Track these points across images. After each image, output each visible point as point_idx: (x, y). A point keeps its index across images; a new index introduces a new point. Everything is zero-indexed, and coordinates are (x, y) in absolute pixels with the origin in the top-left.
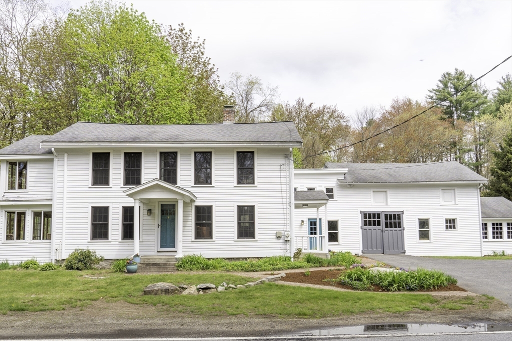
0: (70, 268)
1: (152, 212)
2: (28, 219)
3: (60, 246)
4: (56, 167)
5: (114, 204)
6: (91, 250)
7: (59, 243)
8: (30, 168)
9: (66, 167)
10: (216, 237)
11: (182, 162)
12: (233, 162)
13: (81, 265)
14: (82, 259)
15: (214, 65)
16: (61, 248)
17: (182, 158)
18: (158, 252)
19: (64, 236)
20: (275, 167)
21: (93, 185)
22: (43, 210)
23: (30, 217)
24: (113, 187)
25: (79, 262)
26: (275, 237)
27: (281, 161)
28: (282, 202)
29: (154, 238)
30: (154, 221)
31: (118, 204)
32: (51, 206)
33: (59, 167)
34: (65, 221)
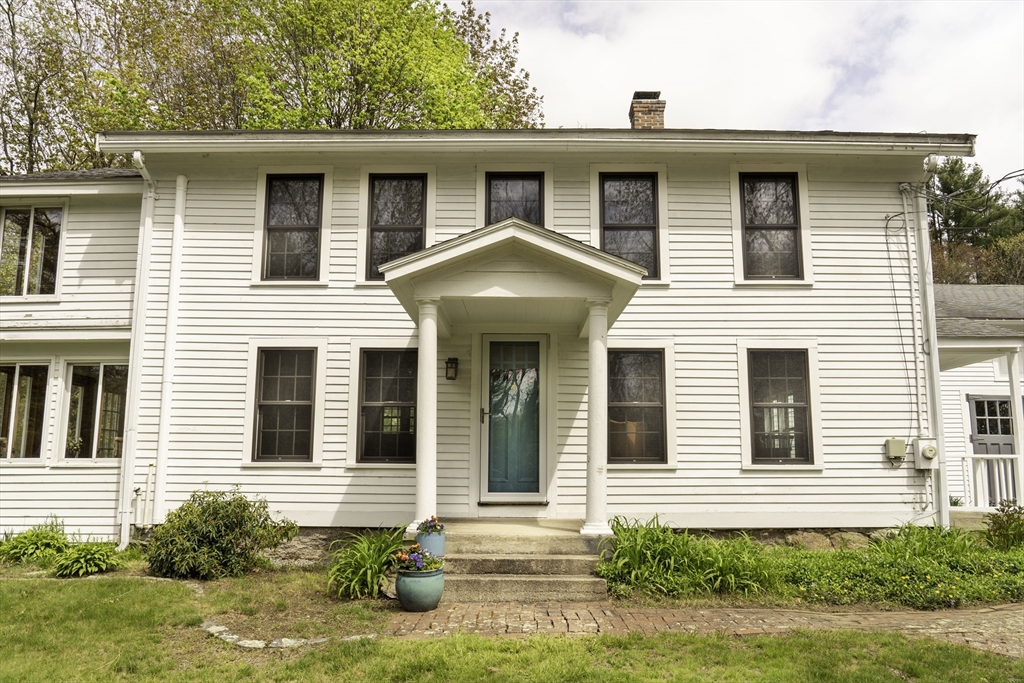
0: (163, 568)
1: (460, 367)
2: (54, 390)
3: (151, 479)
4: (148, 221)
5: (333, 340)
6: (250, 498)
7: (145, 470)
8: (71, 226)
9: (178, 220)
10: (680, 458)
11: (558, 206)
12: (727, 208)
13: (203, 557)
14: (213, 534)
15: (534, 89)
16: (151, 487)
17: (558, 192)
18: (481, 504)
19: (164, 445)
20: (869, 224)
21: (267, 279)
22: (103, 360)
23: (60, 382)
24: (331, 284)
25: (200, 543)
26: (880, 458)
27: (888, 205)
28: (898, 340)
29: (466, 457)
30: (466, 398)
31: (347, 340)
32: (124, 346)
33: (157, 219)
34: (168, 395)
